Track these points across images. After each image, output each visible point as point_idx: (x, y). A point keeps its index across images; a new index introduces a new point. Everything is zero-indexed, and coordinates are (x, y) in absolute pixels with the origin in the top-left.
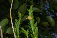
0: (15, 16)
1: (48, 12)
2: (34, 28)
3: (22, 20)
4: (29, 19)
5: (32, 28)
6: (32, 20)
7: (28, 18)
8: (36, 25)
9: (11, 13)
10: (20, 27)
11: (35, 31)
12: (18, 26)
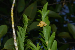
0: (18, 23)
1: (66, 19)
2: (50, 41)
3: (29, 28)
4: (41, 26)
5: (47, 43)
6: (47, 28)
7: (39, 24)
8: (54, 37)
9: (12, 13)
10: (25, 39)
11: (52, 47)
12: (23, 37)
